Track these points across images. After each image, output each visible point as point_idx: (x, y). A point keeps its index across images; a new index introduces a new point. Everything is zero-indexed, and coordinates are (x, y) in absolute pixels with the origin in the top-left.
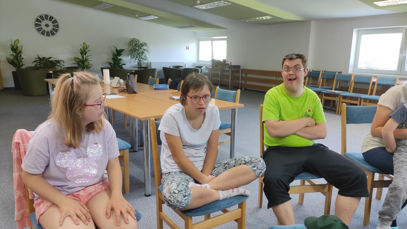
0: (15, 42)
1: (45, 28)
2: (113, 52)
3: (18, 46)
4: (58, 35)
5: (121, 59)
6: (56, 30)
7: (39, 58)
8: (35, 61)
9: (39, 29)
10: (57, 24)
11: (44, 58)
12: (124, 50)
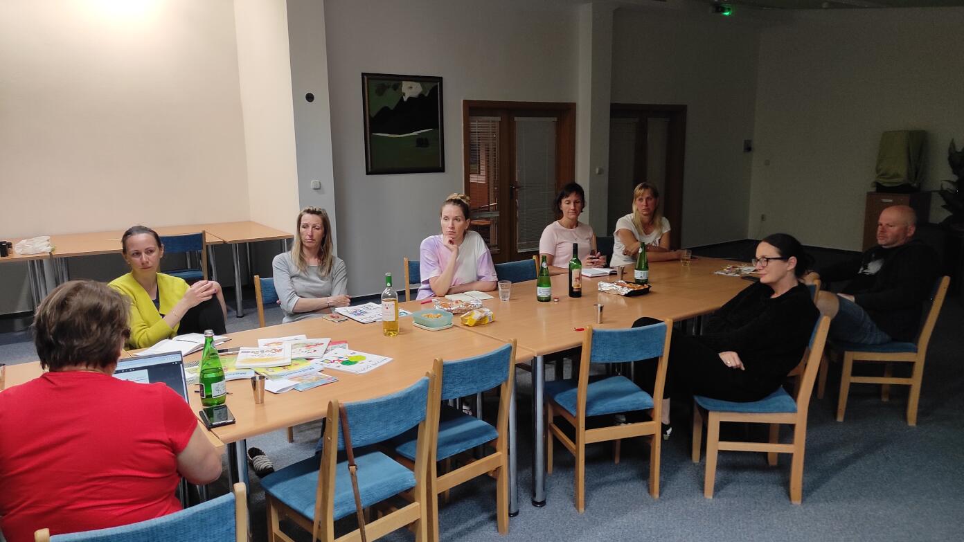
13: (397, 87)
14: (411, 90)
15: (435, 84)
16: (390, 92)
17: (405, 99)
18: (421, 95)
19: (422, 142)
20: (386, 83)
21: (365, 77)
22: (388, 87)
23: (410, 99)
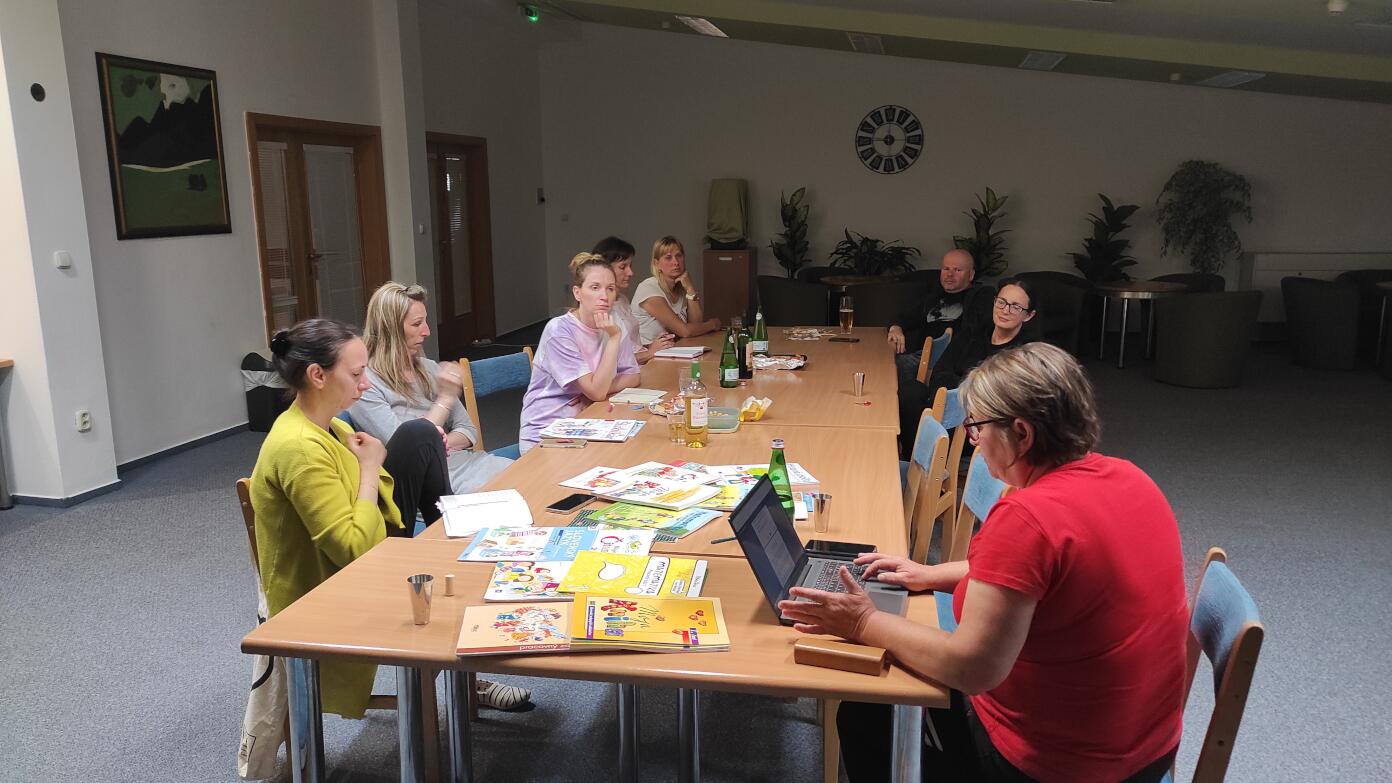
0: (794, 195)
1: (881, 149)
2: (1090, 217)
3: (797, 207)
4: (918, 168)
5: (1124, 244)
6: (913, 152)
7: (850, 240)
8: (835, 253)
9: (865, 155)
10: (918, 132)
11: (865, 240)
12: (1137, 208)
13: (153, 83)
14: (174, 90)
15: (206, 83)
16: (143, 91)
17: (167, 105)
18: (189, 100)
19: (196, 182)
20: (137, 74)
21: (104, 61)
22: (141, 82)
23: (173, 105)
